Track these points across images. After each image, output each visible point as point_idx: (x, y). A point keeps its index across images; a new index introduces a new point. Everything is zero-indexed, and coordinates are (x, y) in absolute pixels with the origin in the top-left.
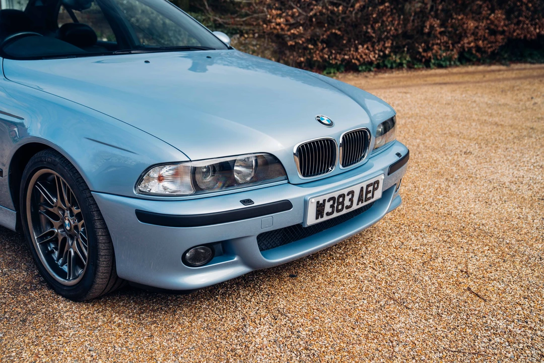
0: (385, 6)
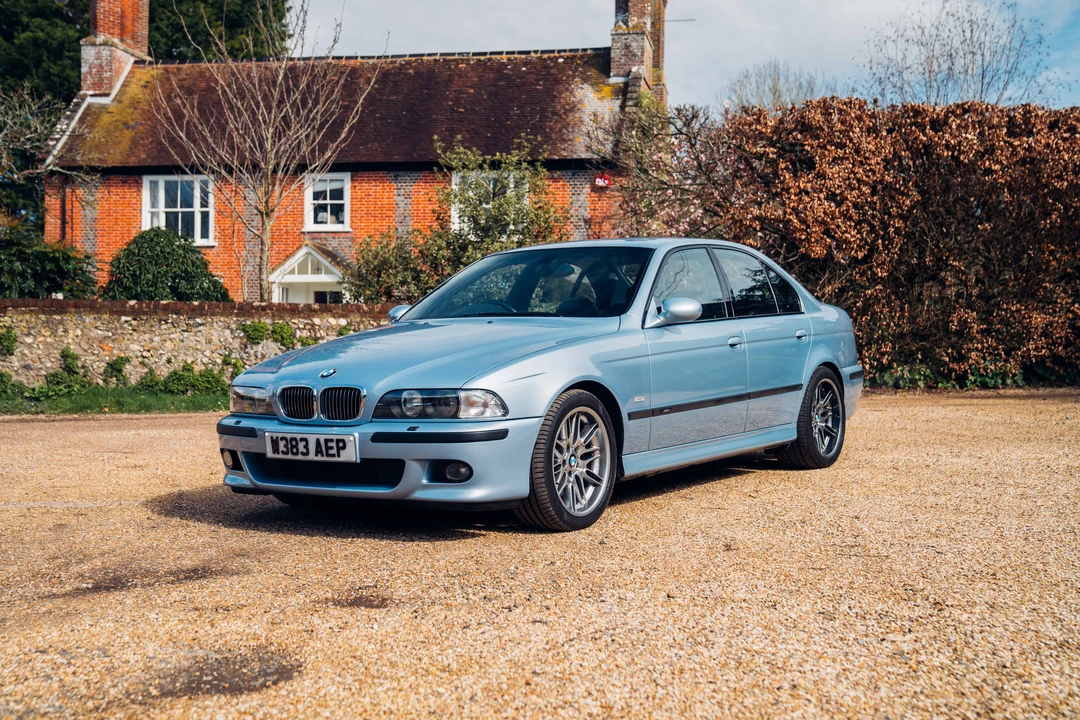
0: (876, 290)
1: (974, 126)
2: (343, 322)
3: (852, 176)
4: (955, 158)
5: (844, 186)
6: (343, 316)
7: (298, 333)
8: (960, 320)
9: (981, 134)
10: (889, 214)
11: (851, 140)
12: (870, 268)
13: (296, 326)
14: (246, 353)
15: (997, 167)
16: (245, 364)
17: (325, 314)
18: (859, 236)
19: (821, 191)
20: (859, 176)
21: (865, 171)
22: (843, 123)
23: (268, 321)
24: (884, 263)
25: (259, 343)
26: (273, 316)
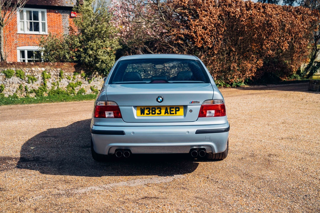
1: (239, 7)
2: (43, 69)
3: (209, 21)
4: (234, 16)
5: (207, 24)
6: (43, 67)
7: (26, 74)
8: (233, 66)
9: (241, 9)
10: (218, 33)
11: (209, 9)
12: (213, 50)
13: (25, 71)
14: (5, 82)
15: (244, 20)
16: (5, 86)
17: (36, 66)
18: (211, 40)
19: (201, 26)
20: (211, 21)
21: (213, 19)
22: (207, 3)
23: (14, 69)
24: (217, 49)
25: (10, 78)
26: (16, 67)
